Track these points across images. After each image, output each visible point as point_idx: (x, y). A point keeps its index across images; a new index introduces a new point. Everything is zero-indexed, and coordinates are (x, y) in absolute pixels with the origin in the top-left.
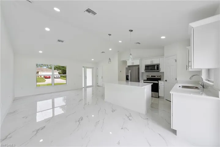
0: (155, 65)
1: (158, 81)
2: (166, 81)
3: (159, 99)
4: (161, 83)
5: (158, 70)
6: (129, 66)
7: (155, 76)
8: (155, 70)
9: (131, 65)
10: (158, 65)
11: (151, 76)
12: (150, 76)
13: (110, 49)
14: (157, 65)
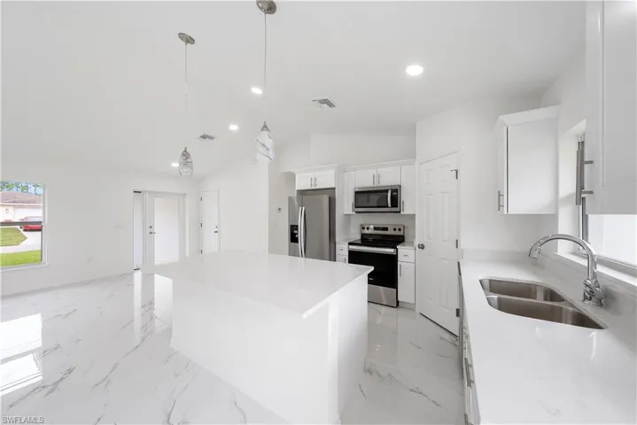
0: (387, 191)
1: (394, 247)
2: (422, 247)
3: (400, 311)
4: (405, 254)
5: (397, 206)
6: (302, 193)
7: (386, 229)
8: (387, 207)
9: (309, 188)
10: (396, 191)
11: (375, 229)
12: (372, 227)
13: (234, 128)
14: (393, 191)
